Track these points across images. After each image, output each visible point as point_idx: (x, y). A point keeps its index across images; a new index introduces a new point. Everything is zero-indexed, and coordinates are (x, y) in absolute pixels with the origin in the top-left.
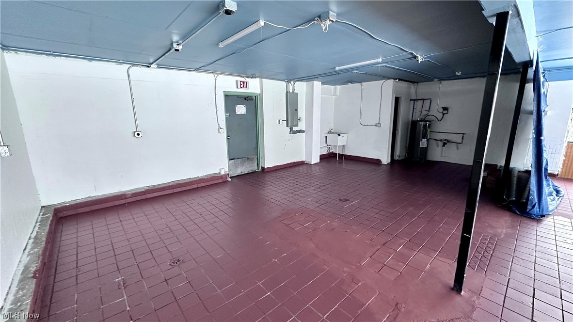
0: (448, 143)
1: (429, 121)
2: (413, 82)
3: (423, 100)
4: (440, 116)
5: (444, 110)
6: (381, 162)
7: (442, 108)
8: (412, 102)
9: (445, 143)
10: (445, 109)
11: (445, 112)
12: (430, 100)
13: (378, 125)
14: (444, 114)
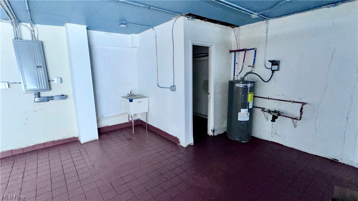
0: (279, 117)
1: (251, 82)
2: (232, 26)
3: (245, 50)
4: (266, 74)
5: (273, 65)
6: (179, 142)
7: (270, 61)
8: (233, 54)
9: (276, 115)
10: (275, 63)
11: (275, 67)
12: (254, 51)
13: (173, 88)
14: (273, 71)
